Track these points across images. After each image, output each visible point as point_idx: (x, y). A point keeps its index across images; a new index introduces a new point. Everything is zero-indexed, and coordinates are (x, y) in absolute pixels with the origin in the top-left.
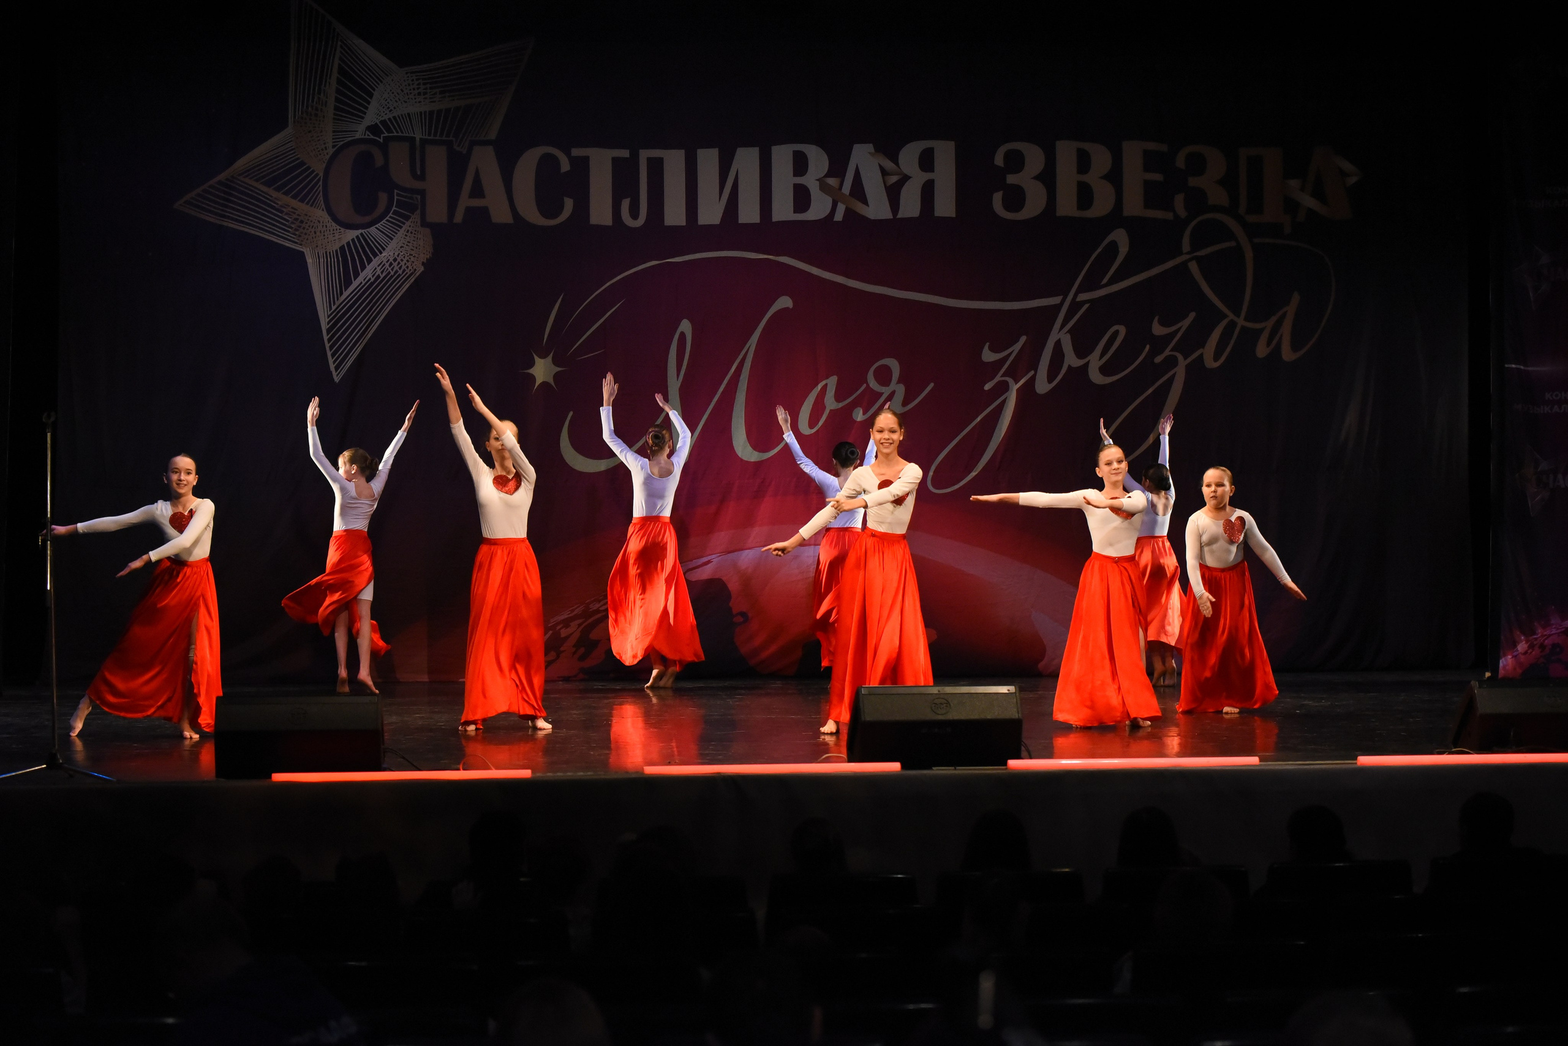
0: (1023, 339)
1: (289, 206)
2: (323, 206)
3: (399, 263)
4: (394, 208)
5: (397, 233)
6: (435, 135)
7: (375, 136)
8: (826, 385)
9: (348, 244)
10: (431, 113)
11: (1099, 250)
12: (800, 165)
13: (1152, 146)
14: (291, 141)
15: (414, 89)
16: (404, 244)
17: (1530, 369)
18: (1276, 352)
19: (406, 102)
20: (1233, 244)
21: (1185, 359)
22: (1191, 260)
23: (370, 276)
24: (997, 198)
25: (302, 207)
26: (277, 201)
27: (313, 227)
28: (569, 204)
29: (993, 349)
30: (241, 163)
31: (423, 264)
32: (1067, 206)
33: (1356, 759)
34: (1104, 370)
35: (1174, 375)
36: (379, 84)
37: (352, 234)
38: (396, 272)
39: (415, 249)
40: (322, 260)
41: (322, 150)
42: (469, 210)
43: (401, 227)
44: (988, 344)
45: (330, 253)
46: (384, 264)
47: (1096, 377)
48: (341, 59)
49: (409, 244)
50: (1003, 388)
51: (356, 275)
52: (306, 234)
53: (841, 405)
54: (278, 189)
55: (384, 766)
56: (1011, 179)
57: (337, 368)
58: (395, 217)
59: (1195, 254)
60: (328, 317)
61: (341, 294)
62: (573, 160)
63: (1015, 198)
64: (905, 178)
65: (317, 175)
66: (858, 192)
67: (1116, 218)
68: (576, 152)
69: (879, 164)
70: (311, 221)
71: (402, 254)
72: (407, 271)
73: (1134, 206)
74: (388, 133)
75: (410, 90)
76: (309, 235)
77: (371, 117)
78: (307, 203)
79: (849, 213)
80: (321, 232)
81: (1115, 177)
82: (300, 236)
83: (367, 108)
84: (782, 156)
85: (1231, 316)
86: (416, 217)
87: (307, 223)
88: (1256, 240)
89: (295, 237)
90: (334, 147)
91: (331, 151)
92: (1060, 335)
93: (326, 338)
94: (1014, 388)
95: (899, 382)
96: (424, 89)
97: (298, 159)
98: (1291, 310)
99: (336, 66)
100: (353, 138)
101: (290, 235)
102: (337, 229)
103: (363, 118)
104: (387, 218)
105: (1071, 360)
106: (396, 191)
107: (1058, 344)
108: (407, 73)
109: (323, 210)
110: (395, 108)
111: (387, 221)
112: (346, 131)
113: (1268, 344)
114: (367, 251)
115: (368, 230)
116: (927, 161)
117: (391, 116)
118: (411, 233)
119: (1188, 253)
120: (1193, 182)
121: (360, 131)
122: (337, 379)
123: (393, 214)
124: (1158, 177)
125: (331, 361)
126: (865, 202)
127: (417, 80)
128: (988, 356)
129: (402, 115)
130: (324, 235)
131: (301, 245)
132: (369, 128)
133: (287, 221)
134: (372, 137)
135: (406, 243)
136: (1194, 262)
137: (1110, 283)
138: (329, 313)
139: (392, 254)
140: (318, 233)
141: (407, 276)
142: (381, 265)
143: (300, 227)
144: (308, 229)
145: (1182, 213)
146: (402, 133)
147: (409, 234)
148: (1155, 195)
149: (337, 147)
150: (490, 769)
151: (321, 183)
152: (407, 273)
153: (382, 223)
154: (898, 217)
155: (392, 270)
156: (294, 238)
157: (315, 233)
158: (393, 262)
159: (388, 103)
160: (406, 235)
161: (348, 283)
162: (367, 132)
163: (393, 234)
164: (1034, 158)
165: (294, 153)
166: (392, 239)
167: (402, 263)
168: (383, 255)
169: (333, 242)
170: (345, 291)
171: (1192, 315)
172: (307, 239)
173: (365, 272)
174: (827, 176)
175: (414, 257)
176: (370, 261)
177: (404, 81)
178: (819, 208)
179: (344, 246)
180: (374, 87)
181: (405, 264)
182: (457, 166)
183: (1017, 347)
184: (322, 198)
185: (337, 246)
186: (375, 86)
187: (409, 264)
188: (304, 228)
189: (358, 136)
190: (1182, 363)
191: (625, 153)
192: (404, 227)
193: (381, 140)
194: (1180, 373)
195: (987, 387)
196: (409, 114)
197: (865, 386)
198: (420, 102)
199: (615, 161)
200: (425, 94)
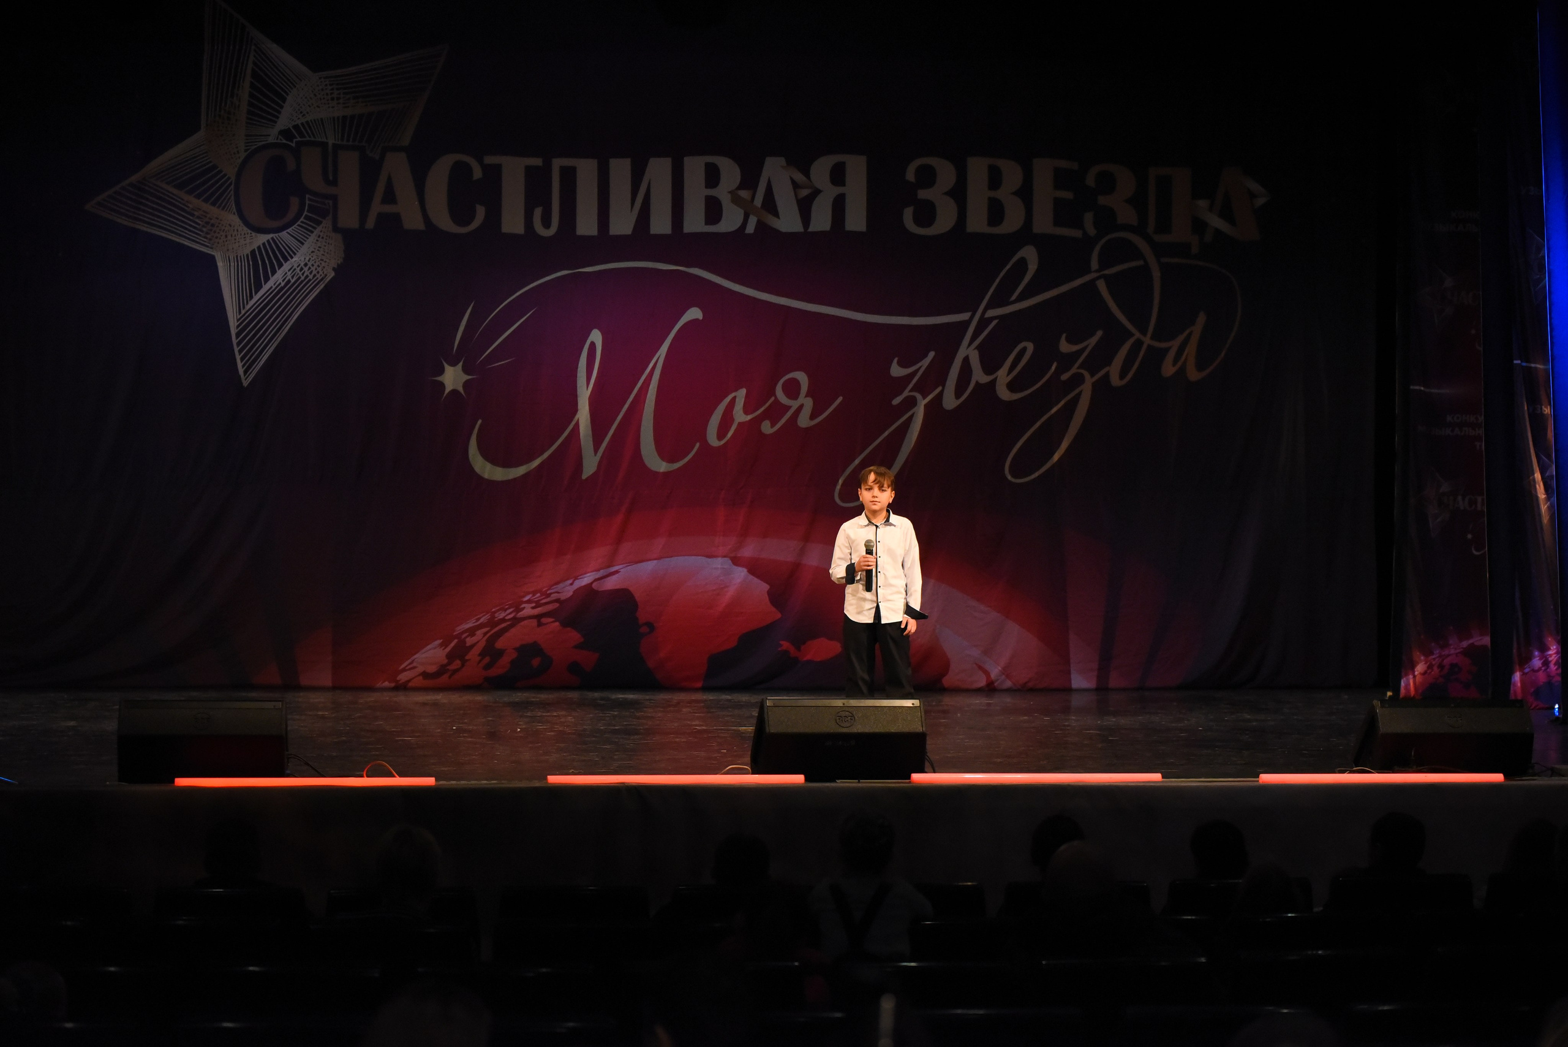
0: (932, 354)
1: (200, 209)
2: (235, 210)
3: (310, 268)
4: (305, 213)
5: (308, 238)
6: (348, 141)
7: (287, 140)
8: (735, 398)
9: (259, 248)
10: (344, 117)
11: (1008, 267)
12: (712, 177)
13: (1063, 164)
14: (204, 144)
15: (327, 94)
16: (315, 249)
17: (1433, 391)
18: (1182, 371)
19: (318, 107)
20: (1141, 263)
21: (1092, 375)
22: (1098, 278)
23: (280, 281)
24: (908, 215)
25: (214, 211)
26: (189, 205)
27: (224, 230)
28: (481, 212)
29: (903, 364)
30: (155, 165)
31: (334, 269)
32: (977, 222)
33: (1258, 777)
34: (1012, 387)
35: (1080, 394)
36: (292, 89)
37: (263, 238)
38: (307, 276)
39: (326, 254)
40: (232, 264)
41: (234, 153)
42: (380, 216)
43: (312, 232)
44: (896, 360)
45: (241, 257)
46: (295, 269)
47: (1004, 394)
48: (254, 63)
49: (319, 249)
50: (911, 403)
51: (267, 279)
52: (217, 238)
53: (749, 417)
54: (190, 192)
55: (288, 772)
56: (923, 194)
57: (245, 372)
58: (305, 221)
59: (1107, 272)
60: (238, 320)
61: (251, 297)
62: (485, 168)
63: (926, 213)
64: (816, 192)
65: (229, 178)
66: (770, 205)
67: (1025, 235)
68: (489, 160)
69: (790, 176)
70: (223, 225)
71: (313, 258)
72: (318, 276)
73: (1044, 223)
74: (300, 138)
75: (324, 95)
76: (220, 239)
77: (284, 121)
78: (219, 207)
79: (761, 225)
80: (232, 236)
81: (1025, 193)
82: (210, 239)
83: (279, 112)
84: (694, 167)
85: (1137, 335)
86: (327, 223)
87: (218, 227)
88: (1164, 260)
89: (203, 239)
90: (246, 151)
91: (243, 155)
92: (968, 351)
93: (235, 341)
94: (922, 403)
95: (806, 396)
96: (339, 94)
97: (210, 162)
98: (1197, 329)
99: (249, 71)
100: (267, 142)
101: (202, 238)
102: (248, 233)
103: (276, 122)
104: (299, 223)
105: (979, 376)
106: (307, 196)
107: (966, 359)
108: (320, 78)
109: (234, 214)
110: (308, 113)
111: (298, 225)
112: (257, 136)
113: (1175, 364)
114: (279, 255)
115: (280, 234)
116: (838, 175)
117: (303, 120)
118: (323, 238)
119: (1096, 271)
120: (1102, 200)
121: (272, 134)
122: (245, 383)
123: (305, 218)
124: (1067, 195)
125: (240, 365)
126: (776, 214)
127: (331, 85)
128: (896, 371)
129: (314, 120)
130: (235, 239)
131: (212, 248)
132: (282, 132)
133: (199, 224)
134: (284, 141)
135: (317, 248)
136: (1102, 280)
137: (1020, 299)
138: (238, 318)
139: (303, 259)
140: (229, 237)
141: (317, 281)
142: (292, 270)
143: (211, 230)
144: (219, 233)
145: (1092, 231)
146: (315, 137)
147: (320, 239)
148: (1064, 213)
149: (250, 151)
150: (395, 777)
151: (232, 187)
152: (318, 278)
153: (293, 227)
154: (811, 229)
155: (303, 274)
156: (205, 242)
157: (226, 236)
158: (303, 267)
159: (301, 107)
160: (317, 241)
161: (258, 287)
162: (280, 136)
163: (305, 239)
164: (946, 174)
165: (206, 157)
166: (303, 244)
167: (313, 268)
168: (294, 259)
169: (244, 246)
170: (256, 293)
171: (1099, 333)
172: (218, 243)
173: (276, 276)
174: (739, 188)
175: (326, 262)
176: (280, 265)
177: (318, 86)
178: (730, 221)
179: (254, 250)
180: (288, 91)
181: (316, 269)
182: (369, 172)
183: (926, 362)
184: (233, 202)
185: (247, 251)
186: (290, 92)
187: (319, 269)
188: (215, 232)
189: (271, 140)
190: (1089, 381)
191: (537, 162)
192: (316, 232)
193: (293, 145)
194: (1086, 390)
195: (896, 401)
196: (322, 120)
197: (773, 399)
198: (333, 107)
199: (529, 170)
200: (338, 99)
